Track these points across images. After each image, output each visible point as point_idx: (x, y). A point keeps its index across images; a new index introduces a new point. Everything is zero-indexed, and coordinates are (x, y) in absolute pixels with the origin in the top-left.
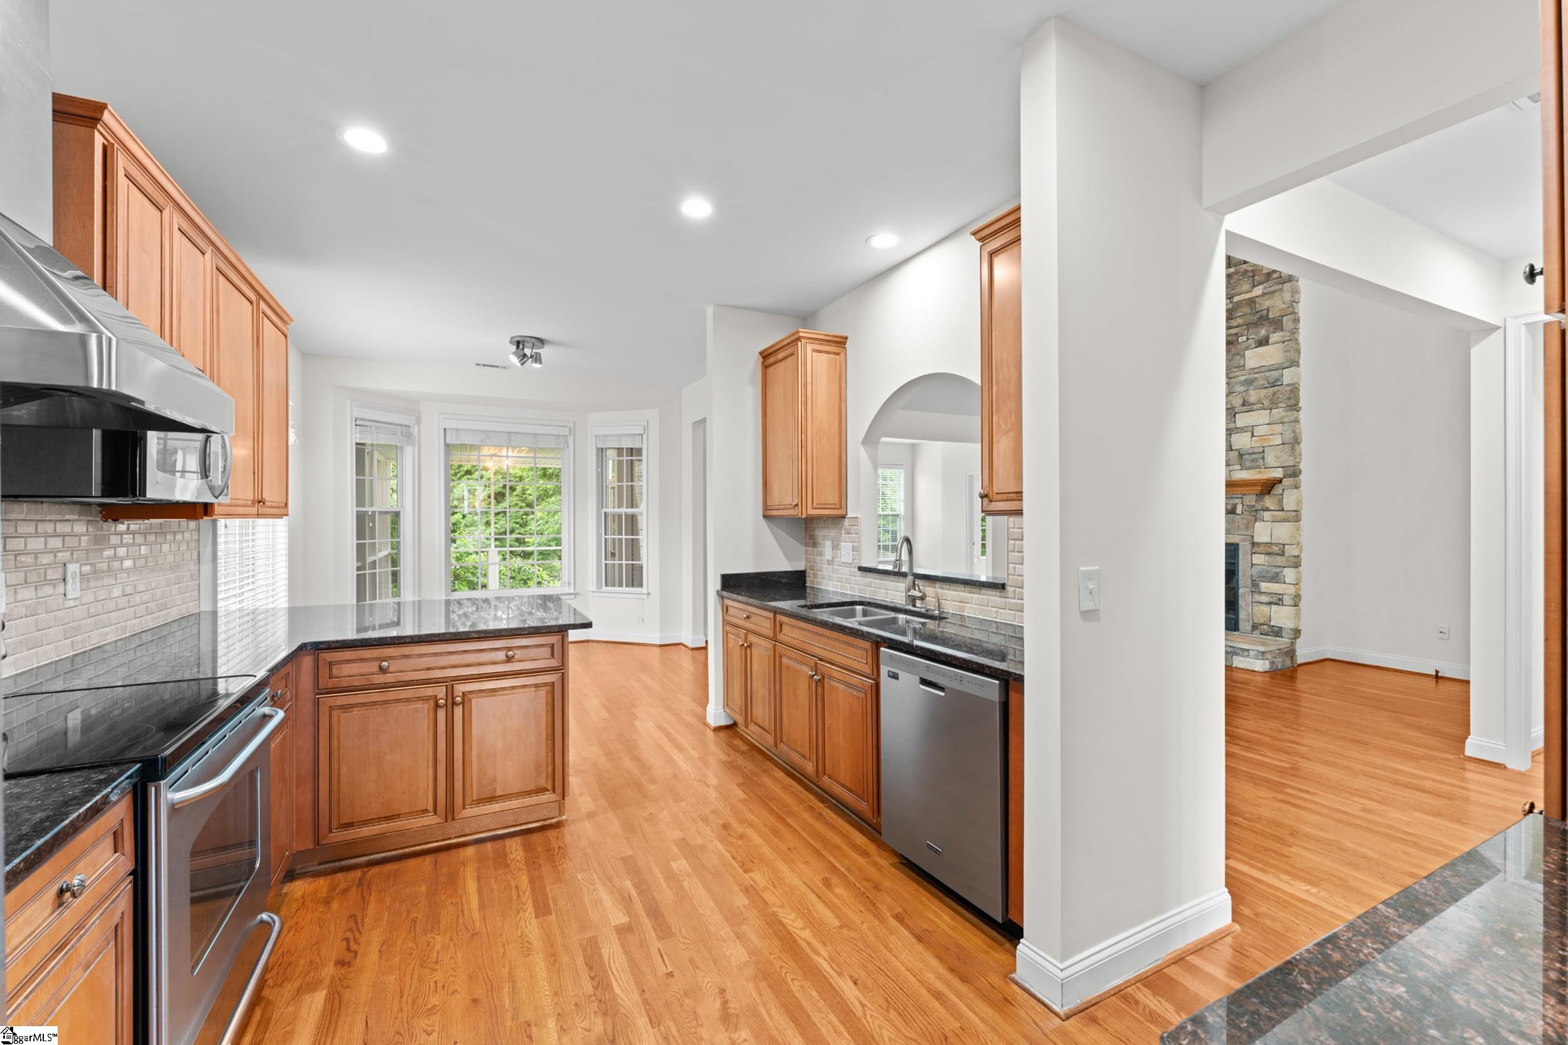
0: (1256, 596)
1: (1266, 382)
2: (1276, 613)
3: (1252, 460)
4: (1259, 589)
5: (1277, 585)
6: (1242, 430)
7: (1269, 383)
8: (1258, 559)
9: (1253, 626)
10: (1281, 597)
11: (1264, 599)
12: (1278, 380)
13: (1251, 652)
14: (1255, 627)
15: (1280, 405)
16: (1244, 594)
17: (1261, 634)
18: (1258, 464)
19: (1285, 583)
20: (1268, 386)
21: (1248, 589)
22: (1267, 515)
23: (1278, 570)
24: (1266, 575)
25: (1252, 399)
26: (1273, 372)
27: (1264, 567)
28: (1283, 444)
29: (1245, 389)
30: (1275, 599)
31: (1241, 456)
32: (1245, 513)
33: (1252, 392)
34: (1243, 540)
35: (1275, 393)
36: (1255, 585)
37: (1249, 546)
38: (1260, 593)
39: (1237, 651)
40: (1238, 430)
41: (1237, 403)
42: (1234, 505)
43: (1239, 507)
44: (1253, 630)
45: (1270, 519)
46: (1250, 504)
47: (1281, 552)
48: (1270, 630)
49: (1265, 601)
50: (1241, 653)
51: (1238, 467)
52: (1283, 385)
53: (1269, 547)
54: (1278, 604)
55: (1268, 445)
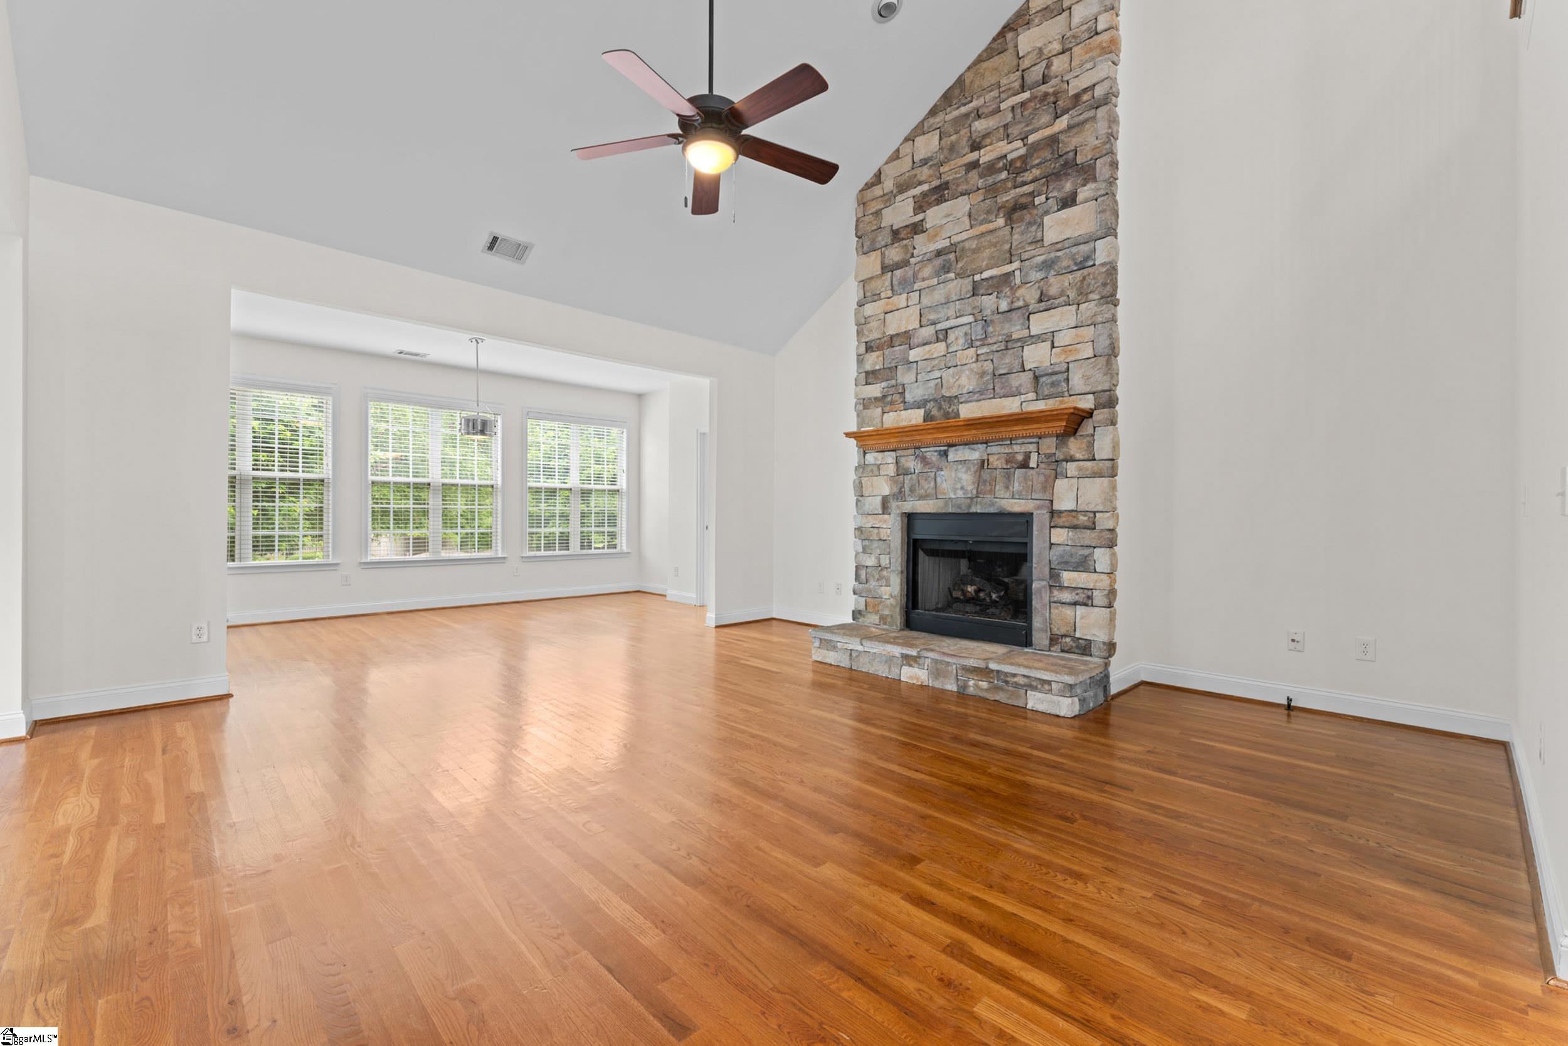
0: (1056, 593)
1: (1071, 263)
2: (1082, 618)
3: (1053, 384)
4: (1059, 581)
5: (1085, 575)
6: (1038, 339)
7: (1076, 264)
8: (1060, 536)
9: (1051, 640)
10: (1090, 593)
11: (1067, 596)
12: (1087, 258)
13: (1054, 685)
14: (1054, 640)
15: (1092, 296)
16: (1039, 590)
17: (1062, 651)
18: (1060, 389)
19: (1095, 572)
20: (1075, 268)
21: (1045, 583)
22: (1071, 468)
23: (1086, 552)
24: (1070, 560)
25: (1053, 291)
26: (1082, 247)
27: (1068, 548)
28: (1095, 356)
29: (1043, 276)
30: (1081, 597)
31: (1036, 378)
32: (1041, 466)
33: (1052, 280)
34: (1039, 508)
35: (1084, 278)
36: (1054, 575)
37: (1047, 516)
38: (1062, 588)
39: (1034, 684)
40: (1034, 340)
41: (1029, 295)
42: (1027, 456)
43: (1034, 458)
44: (1051, 645)
45: (1076, 473)
46: (1048, 452)
47: (1090, 524)
48: (1074, 645)
49: (1068, 600)
50: (1039, 686)
51: (1032, 396)
52: (1094, 265)
53: (1074, 517)
54: (1086, 605)
55: (1073, 359)
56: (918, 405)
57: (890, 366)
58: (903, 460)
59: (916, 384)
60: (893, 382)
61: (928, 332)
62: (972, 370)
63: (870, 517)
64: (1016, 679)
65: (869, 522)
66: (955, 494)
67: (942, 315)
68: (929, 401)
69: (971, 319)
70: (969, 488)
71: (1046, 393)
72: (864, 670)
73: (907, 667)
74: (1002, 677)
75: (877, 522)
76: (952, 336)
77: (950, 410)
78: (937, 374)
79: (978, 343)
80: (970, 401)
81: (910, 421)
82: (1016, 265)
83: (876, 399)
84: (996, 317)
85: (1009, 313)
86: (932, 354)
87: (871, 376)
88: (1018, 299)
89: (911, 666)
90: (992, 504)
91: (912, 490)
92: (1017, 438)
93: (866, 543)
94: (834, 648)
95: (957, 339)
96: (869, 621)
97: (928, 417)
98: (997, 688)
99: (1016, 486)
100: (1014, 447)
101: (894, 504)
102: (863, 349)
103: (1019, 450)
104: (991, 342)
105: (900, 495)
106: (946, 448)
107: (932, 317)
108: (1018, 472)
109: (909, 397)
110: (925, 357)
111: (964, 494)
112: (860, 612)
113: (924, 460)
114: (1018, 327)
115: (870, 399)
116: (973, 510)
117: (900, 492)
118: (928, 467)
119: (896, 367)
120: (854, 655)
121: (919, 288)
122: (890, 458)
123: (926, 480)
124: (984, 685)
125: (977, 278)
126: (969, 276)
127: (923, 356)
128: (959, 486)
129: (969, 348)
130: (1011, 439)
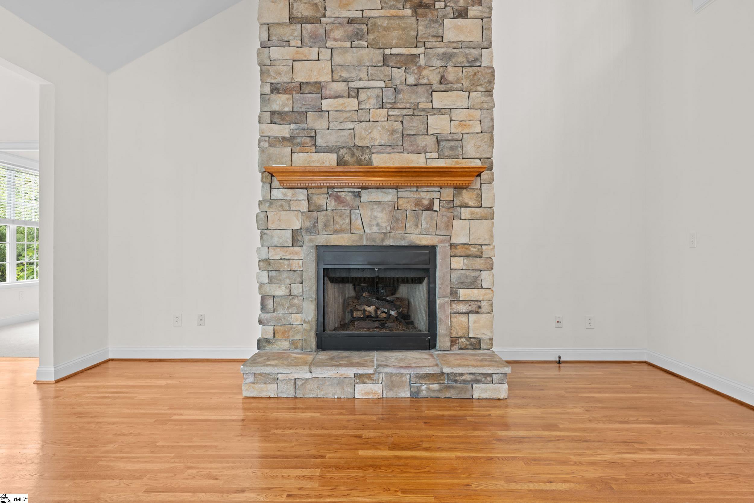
0: (454, 306)
1: (465, 60)
2: (475, 322)
3: (452, 148)
4: (457, 297)
5: (475, 291)
6: (439, 112)
7: (468, 62)
8: (457, 263)
9: (452, 341)
10: (479, 304)
11: (462, 308)
12: (476, 60)
13: (494, 377)
14: (454, 341)
15: (479, 88)
16: (442, 306)
17: (461, 349)
18: (457, 153)
19: (482, 287)
20: (468, 65)
21: (447, 299)
22: (465, 212)
23: (476, 274)
24: (466, 280)
25: (451, 77)
26: (472, 50)
27: (463, 272)
28: (481, 132)
29: (443, 64)
30: (474, 307)
31: (438, 142)
32: (443, 209)
33: (450, 69)
34: (442, 242)
35: (475, 74)
36: (454, 293)
37: (449, 248)
38: (459, 301)
39: (479, 378)
40: (435, 112)
41: (434, 78)
42: (432, 201)
43: (436, 203)
44: (452, 345)
45: (469, 217)
46: (447, 199)
47: (479, 254)
48: (468, 343)
49: (464, 311)
50: (483, 379)
51: (435, 155)
52: (480, 66)
53: (467, 249)
54: (477, 313)
55: (467, 131)
56: (329, 150)
57: (300, 110)
58: (315, 198)
59: (328, 131)
60: (304, 126)
61: (340, 87)
62: (383, 127)
63: (279, 249)
64: (464, 377)
65: (275, 255)
66: (371, 229)
67: (353, 75)
68: (343, 148)
69: (382, 84)
70: (384, 225)
71: (447, 154)
72: (311, 396)
73: (361, 385)
74: (452, 378)
75: (286, 254)
76: (363, 96)
77: (363, 158)
78: (351, 126)
79: (389, 106)
80: (383, 153)
81: (324, 163)
82: (421, 50)
83: (284, 139)
84: (406, 88)
85: (415, 87)
86: (345, 107)
87: (276, 116)
88: (424, 78)
89: (364, 383)
90: (404, 238)
91: (326, 225)
92: (422, 187)
93: (274, 274)
94: (275, 380)
95: (369, 98)
96: (278, 348)
97: (341, 162)
98: (448, 387)
99: (424, 225)
100: (422, 193)
101: (307, 237)
102: (268, 89)
103: (425, 195)
104: (400, 107)
105: (313, 229)
106: (360, 190)
107: (345, 75)
108: (424, 213)
109: (320, 141)
110: (338, 109)
111: (379, 229)
112: (267, 341)
113: (338, 199)
114: (423, 100)
115: (276, 138)
116: (387, 243)
117: (314, 226)
118: (342, 205)
119: (306, 112)
120: (299, 383)
121: (332, 47)
122: (302, 195)
123: (340, 216)
124: (435, 387)
125: (387, 51)
126: (380, 48)
127: (336, 107)
128: (374, 223)
129: (380, 108)
130: (417, 187)
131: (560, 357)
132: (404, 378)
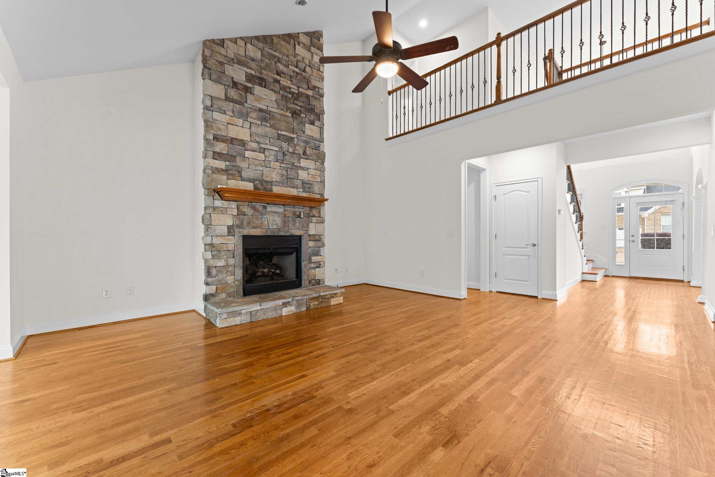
0: (309, 265)
1: (314, 146)
2: (318, 272)
3: (309, 188)
4: (311, 260)
5: (318, 257)
6: (303, 169)
7: (315, 147)
8: (311, 244)
10: (319, 263)
11: (313, 265)
12: (318, 147)
14: (310, 282)
15: (319, 161)
16: (305, 265)
17: (313, 285)
18: (311, 190)
19: (320, 255)
21: (307, 262)
22: (314, 219)
23: (317, 249)
24: (315, 252)
25: (308, 152)
26: (316, 142)
27: (313, 248)
28: (320, 182)
29: (304, 145)
30: (318, 265)
31: (303, 183)
32: (305, 217)
33: (308, 149)
35: (317, 153)
37: (308, 236)
38: (312, 263)
39: (333, 295)
40: (301, 168)
41: (301, 152)
42: (300, 213)
43: (302, 214)
44: (309, 284)
45: (316, 222)
46: (307, 212)
47: (319, 239)
48: (315, 282)
49: (314, 267)
50: (335, 296)
51: (302, 190)
52: (319, 150)
53: (314, 237)
54: (319, 267)
55: (315, 181)
56: (250, 180)
57: (233, 154)
58: (241, 207)
59: (248, 170)
60: (234, 164)
61: (254, 145)
62: (278, 172)
63: (219, 237)
64: (327, 296)
65: (216, 241)
66: (273, 226)
67: (262, 140)
68: (257, 180)
69: (277, 149)
70: (279, 224)
71: (307, 190)
72: (260, 319)
73: (285, 308)
74: (323, 297)
75: (225, 240)
76: (267, 153)
77: (267, 187)
78: (261, 168)
79: (280, 161)
80: (277, 186)
81: (246, 188)
82: (295, 136)
83: (222, 170)
84: (288, 153)
85: (292, 154)
86: (258, 158)
87: (216, 155)
88: (296, 150)
89: (286, 307)
90: (288, 232)
91: (249, 223)
92: (296, 205)
93: (215, 253)
94: (240, 314)
95: (270, 155)
96: (219, 298)
97: (256, 188)
98: (322, 302)
99: (297, 225)
100: (296, 209)
101: (237, 230)
102: (211, 137)
103: (297, 210)
104: (286, 163)
105: (240, 226)
106: (266, 205)
107: (257, 139)
108: (297, 219)
109: (244, 174)
110: (254, 158)
111: (277, 227)
112: (212, 295)
113: (254, 209)
114: (296, 161)
115: (216, 168)
116: (280, 234)
117: (242, 224)
118: (256, 212)
119: (236, 156)
120: (253, 313)
121: (251, 122)
122: (234, 205)
123: (256, 219)
124: (316, 303)
125: (279, 132)
126: (276, 129)
127: (253, 157)
128: (275, 223)
129: (276, 162)
130: (294, 206)
131: (338, 286)
132: (304, 301)
